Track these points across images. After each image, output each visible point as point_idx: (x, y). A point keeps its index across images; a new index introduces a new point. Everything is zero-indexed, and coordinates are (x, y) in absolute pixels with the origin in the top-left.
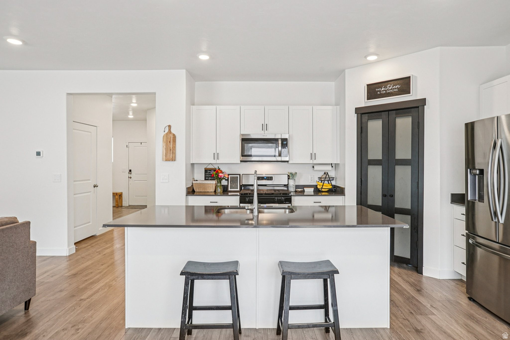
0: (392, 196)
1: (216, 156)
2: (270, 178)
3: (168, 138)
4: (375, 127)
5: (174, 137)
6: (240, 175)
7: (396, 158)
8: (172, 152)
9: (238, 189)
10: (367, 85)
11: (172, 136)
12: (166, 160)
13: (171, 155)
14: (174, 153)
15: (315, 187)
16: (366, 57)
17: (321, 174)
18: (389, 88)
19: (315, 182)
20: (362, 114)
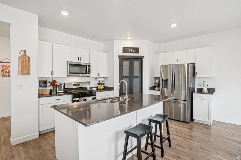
0: (132, 89)
1: (53, 72)
2: (79, 84)
3: (23, 59)
4: (126, 64)
5: (29, 58)
6: (63, 83)
7: (134, 75)
8: (27, 69)
9: (63, 91)
10: (124, 48)
11: (27, 58)
12: (22, 74)
13: (27, 71)
14: (29, 70)
15: (97, 87)
16: (127, 37)
17: (98, 82)
18: (132, 50)
19: (96, 85)
20: (121, 58)
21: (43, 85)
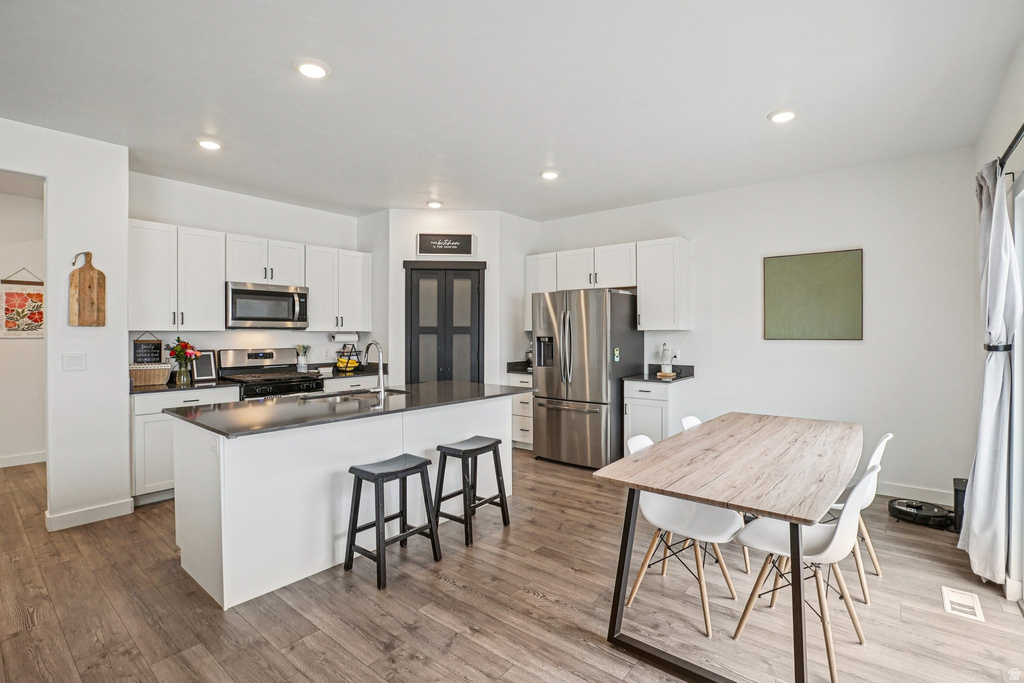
1: (178, 317)
2: (270, 356)
3: (85, 278)
4: (429, 287)
5: (102, 277)
6: (214, 351)
7: (455, 325)
8: (95, 307)
9: (214, 377)
10: (420, 235)
11: (96, 276)
12: (80, 325)
13: (95, 314)
14: (101, 311)
15: (334, 365)
16: (428, 203)
17: (339, 347)
18: (447, 243)
19: (332, 358)
20: (412, 269)
21: (147, 357)
